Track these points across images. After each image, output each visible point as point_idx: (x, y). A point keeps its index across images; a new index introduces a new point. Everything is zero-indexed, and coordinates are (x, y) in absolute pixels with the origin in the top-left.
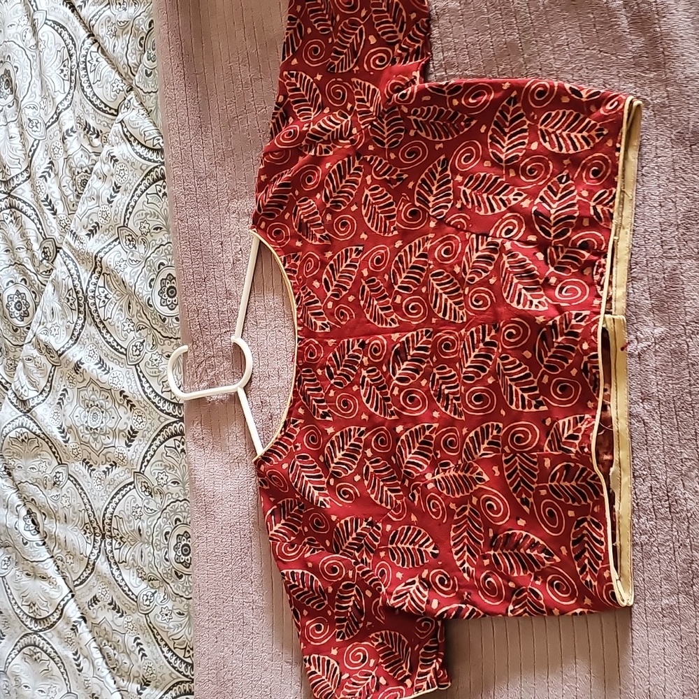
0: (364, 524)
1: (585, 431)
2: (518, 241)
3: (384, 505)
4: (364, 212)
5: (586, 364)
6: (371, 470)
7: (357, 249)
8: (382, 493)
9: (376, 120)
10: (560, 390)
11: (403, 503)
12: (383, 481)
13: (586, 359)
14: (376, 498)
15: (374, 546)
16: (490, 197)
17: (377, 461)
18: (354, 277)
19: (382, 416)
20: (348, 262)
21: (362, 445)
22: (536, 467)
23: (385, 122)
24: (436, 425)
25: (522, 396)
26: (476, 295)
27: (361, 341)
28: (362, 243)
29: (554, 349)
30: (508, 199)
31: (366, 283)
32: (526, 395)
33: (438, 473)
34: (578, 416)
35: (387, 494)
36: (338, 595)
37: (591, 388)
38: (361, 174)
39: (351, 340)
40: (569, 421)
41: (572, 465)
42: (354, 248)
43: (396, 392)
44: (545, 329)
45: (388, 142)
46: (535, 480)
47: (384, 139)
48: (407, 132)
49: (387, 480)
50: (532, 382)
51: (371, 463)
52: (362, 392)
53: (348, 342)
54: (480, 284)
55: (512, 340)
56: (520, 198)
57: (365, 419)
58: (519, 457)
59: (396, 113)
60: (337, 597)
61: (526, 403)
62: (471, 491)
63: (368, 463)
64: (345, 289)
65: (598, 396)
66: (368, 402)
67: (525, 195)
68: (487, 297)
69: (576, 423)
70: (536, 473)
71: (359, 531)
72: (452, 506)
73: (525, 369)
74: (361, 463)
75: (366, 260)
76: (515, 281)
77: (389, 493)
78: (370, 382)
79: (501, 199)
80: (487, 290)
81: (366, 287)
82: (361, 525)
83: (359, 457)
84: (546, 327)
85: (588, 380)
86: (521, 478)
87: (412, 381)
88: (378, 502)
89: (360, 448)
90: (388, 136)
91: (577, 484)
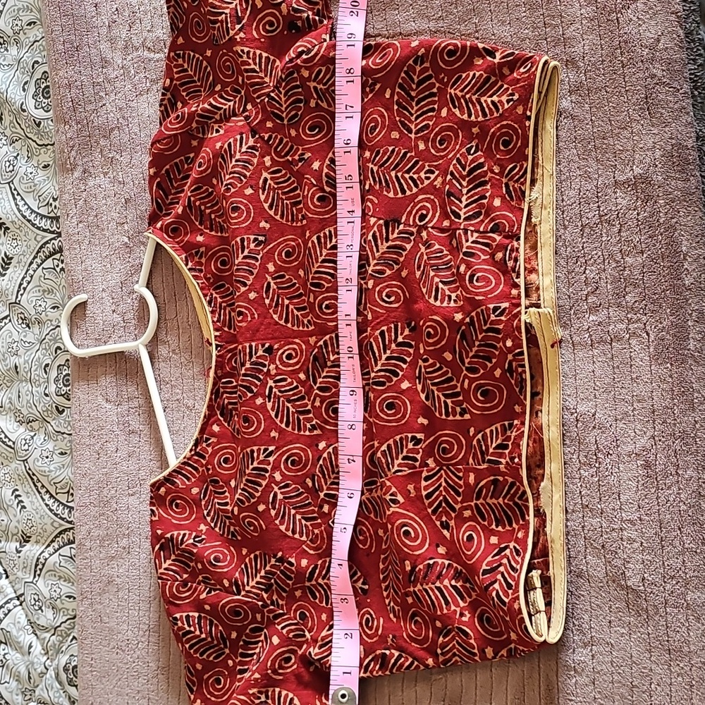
0: (273, 561)
1: (515, 439)
2: (432, 228)
3: (297, 536)
4: (263, 197)
5: (510, 363)
6: (280, 496)
7: (255, 240)
8: (294, 523)
9: (273, 91)
10: (481, 395)
11: (321, 532)
12: (293, 508)
13: (510, 357)
14: (287, 529)
15: (288, 585)
16: (399, 174)
17: (287, 486)
18: (255, 271)
19: (295, 432)
20: (246, 253)
21: (269, 468)
22: (461, 482)
23: (283, 92)
25: (445, 402)
26: (388, 290)
27: (267, 345)
28: (262, 232)
29: (476, 349)
30: (419, 178)
31: (273, 279)
32: (449, 401)
34: (506, 423)
35: (301, 523)
36: (244, 641)
37: (517, 390)
38: (257, 154)
39: (254, 344)
40: (496, 429)
41: (501, 478)
42: (252, 237)
43: (317, 403)
44: (463, 327)
45: (287, 115)
46: (459, 499)
47: (283, 112)
48: (307, 102)
49: (300, 507)
50: (456, 387)
51: (280, 488)
52: (269, 405)
53: (251, 347)
54: (390, 278)
55: (431, 341)
56: (433, 177)
57: (274, 437)
58: (445, 471)
59: (295, 80)
60: (241, 643)
61: (450, 410)
63: (276, 489)
64: (245, 285)
65: (525, 399)
66: (277, 416)
67: (437, 172)
68: (399, 291)
69: (504, 430)
70: (461, 490)
71: (268, 568)
73: (447, 372)
74: (268, 488)
75: (272, 251)
76: (432, 274)
77: (304, 522)
78: (278, 393)
79: (411, 178)
80: (399, 284)
81: (272, 284)
82: (269, 562)
83: (264, 483)
84: (465, 324)
85: (513, 382)
86: (444, 496)
87: (334, 390)
88: (290, 533)
89: (267, 471)
90: (286, 108)
91: (504, 503)
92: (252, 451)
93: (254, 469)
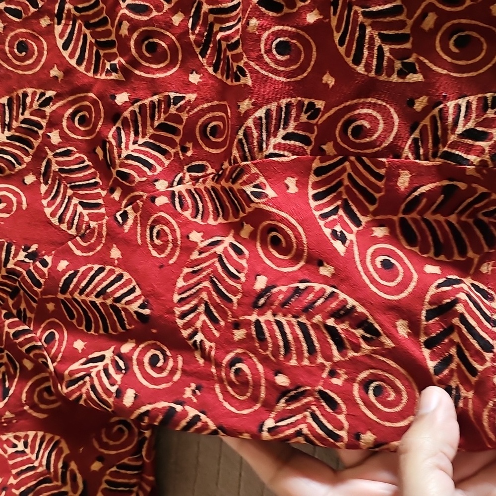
0: (22, 256)
3: (64, 227)
6: (55, 167)
8: (67, 208)
11: (100, 226)
12: (72, 188)
14: (53, 214)
15: (35, 293)
17: (68, 153)
19: (91, 74)
21: (44, 123)
22: (381, 184)
24: (191, 97)
25: (380, 49)
32: (386, 48)
33: (180, 182)
35: (75, 210)
40: (469, 105)
41: (462, 186)
43: (124, 31)
46: (371, 208)
49: (81, 187)
50: (403, 24)
51: (56, 155)
52: (58, 29)
57: (56, 77)
58: (351, 163)
61: (385, 63)
62: (242, 215)
63: (50, 155)
66: (66, 47)
70: (377, 196)
71: (10, 265)
72: (195, 236)
74: (39, 155)
77: (80, 209)
82: (16, 255)
83: (36, 143)
87: (154, 13)
88: (55, 221)
89: (41, 127)
91: (459, 222)
92: (25, 95)
93: (25, 121)
